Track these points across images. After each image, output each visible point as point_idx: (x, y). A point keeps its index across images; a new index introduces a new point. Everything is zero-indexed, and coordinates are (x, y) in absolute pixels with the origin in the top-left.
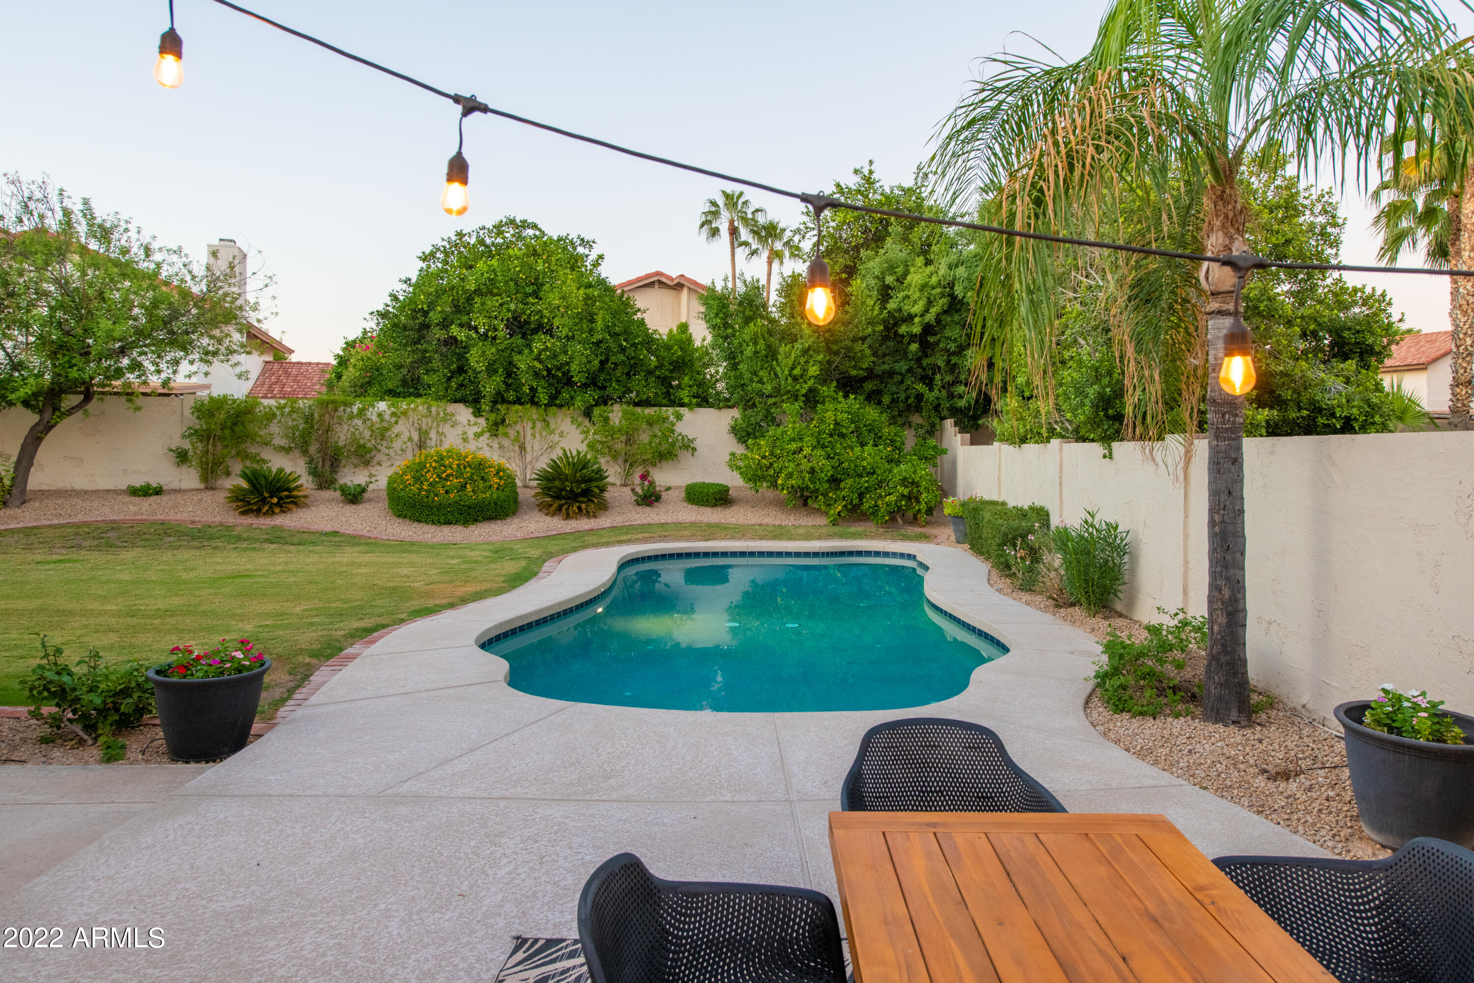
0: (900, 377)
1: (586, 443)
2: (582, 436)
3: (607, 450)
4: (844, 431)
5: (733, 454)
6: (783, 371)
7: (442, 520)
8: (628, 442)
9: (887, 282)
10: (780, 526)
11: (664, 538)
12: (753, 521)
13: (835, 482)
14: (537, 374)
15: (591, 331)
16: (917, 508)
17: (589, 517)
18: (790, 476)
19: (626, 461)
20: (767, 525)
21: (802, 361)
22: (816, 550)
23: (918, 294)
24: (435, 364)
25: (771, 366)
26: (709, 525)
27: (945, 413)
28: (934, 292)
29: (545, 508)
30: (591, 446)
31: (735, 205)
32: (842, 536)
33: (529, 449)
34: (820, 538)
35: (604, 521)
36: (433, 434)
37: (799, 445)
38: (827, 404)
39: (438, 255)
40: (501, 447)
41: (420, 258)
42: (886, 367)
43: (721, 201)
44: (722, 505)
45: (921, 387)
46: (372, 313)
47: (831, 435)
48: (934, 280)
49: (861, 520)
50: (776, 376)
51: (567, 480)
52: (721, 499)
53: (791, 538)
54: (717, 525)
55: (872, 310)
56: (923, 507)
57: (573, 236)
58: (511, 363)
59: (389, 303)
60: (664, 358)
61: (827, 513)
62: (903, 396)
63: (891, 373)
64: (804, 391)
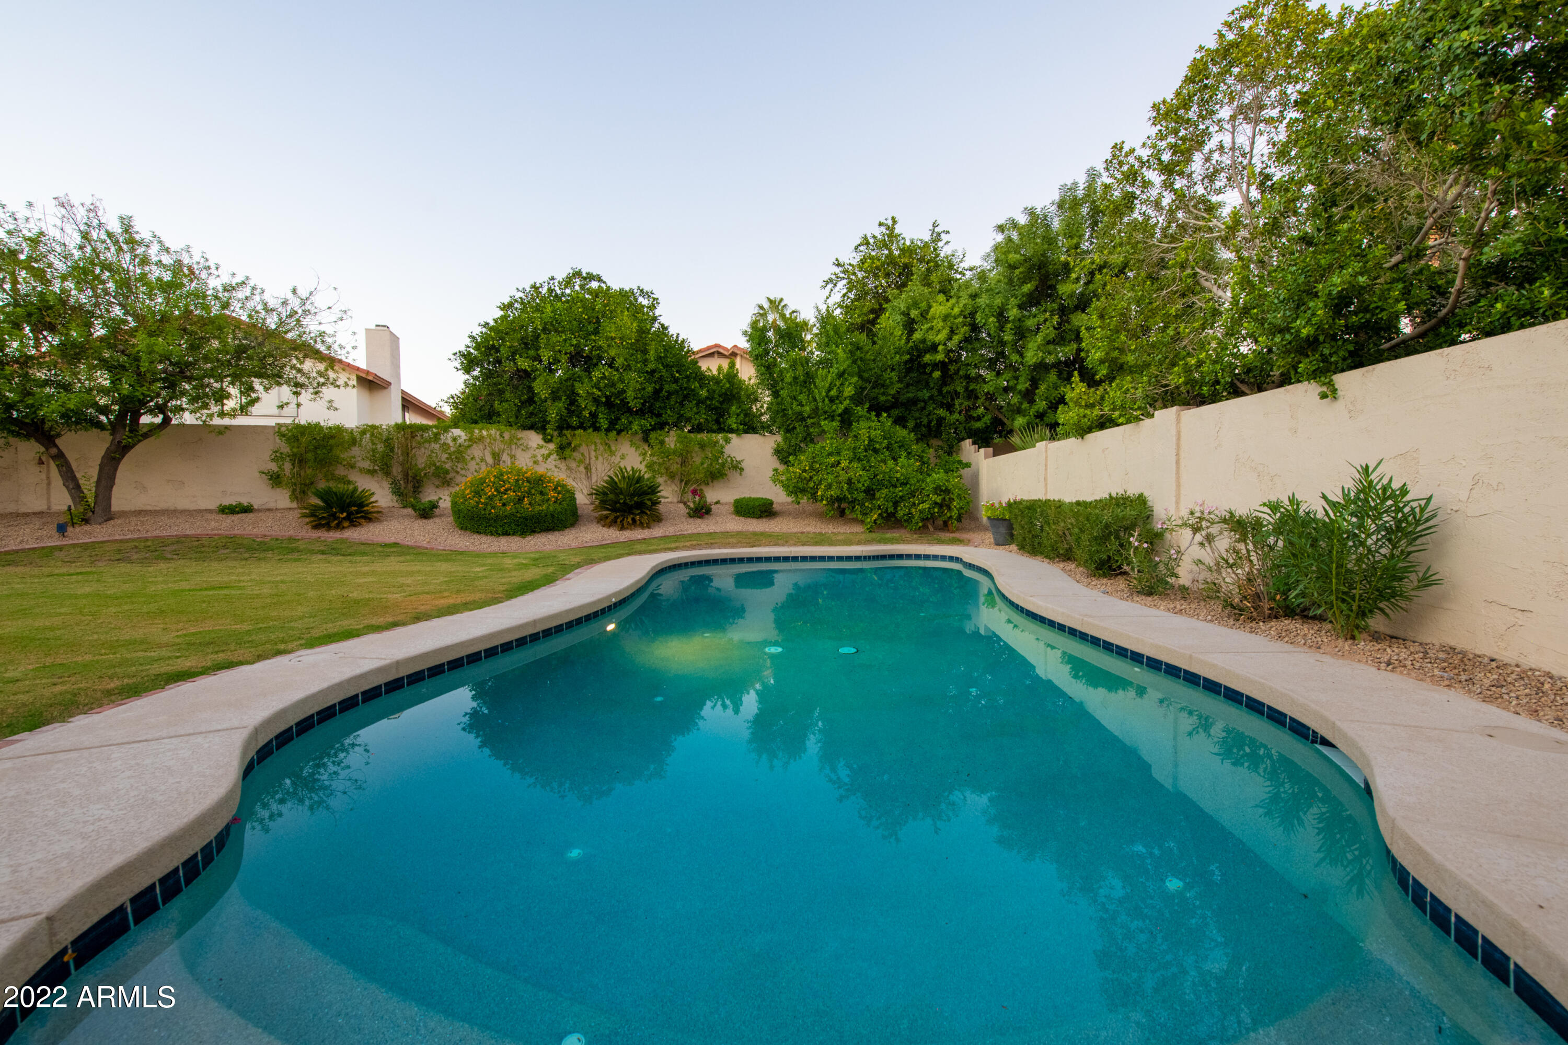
0: (923, 404)
1: (644, 463)
2: (641, 458)
3: (663, 471)
4: (877, 446)
5: (776, 470)
6: (820, 394)
7: (500, 530)
8: (683, 463)
9: (912, 316)
10: (820, 533)
11: (710, 545)
12: (795, 530)
13: (870, 492)
14: (596, 400)
15: (645, 361)
16: (948, 515)
17: (643, 528)
18: (829, 486)
19: (681, 481)
20: (808, 533)
21: (838, 383)
22: (858, 554)
23: (941, 324)
24: (508, 395)
25: (809, 390)
26: (755, 534)
27: (963, 434)
28: (957, 321)
29: (603, 521)
30: (650, 467)
31: (777, 307)
32: (879, 542)
33: (593, 470)
34: (859, 543)
35: (657, 531)
36: (505, 457)
37: (837, 458)
38: (861, 423)
39: (516, 305)
40: (569, 468)
41: (500, 307)
42: (910, 395)
43: (766, 305)
44: (767, 516)
45: (942, 412)
46: (455, 354)
47: (866, 451)
48: (956, 310)
49: (894, 528)
50: (815, 400)
51: (621, 493)
52: (765, 511)
53: (832, 543)
54: (762, 534)
55: (900, 340)
56: (955, 513)
57: (635, 287)
58: (573, 392)
59: (470, 344)
60: (714, 391)
61: (862, 522)
62: (925, 421)
63: (914, 402)
64: (840, 411)
